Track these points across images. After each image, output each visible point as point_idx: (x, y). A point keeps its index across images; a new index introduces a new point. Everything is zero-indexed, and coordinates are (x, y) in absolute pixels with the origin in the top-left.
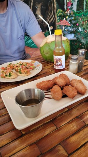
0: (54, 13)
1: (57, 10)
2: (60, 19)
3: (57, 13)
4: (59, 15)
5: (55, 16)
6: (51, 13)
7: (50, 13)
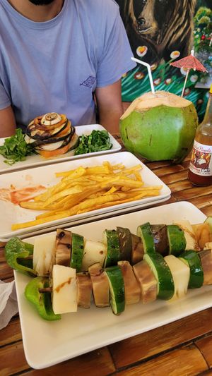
0: (188, 16)
1: (196, 10)
2: (202, 33)
3: (197, 17)
4: (200, 22)
5: (189, 25)
6: (181, 16)
7: (177, 16)
